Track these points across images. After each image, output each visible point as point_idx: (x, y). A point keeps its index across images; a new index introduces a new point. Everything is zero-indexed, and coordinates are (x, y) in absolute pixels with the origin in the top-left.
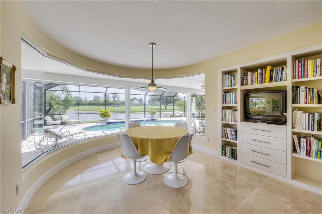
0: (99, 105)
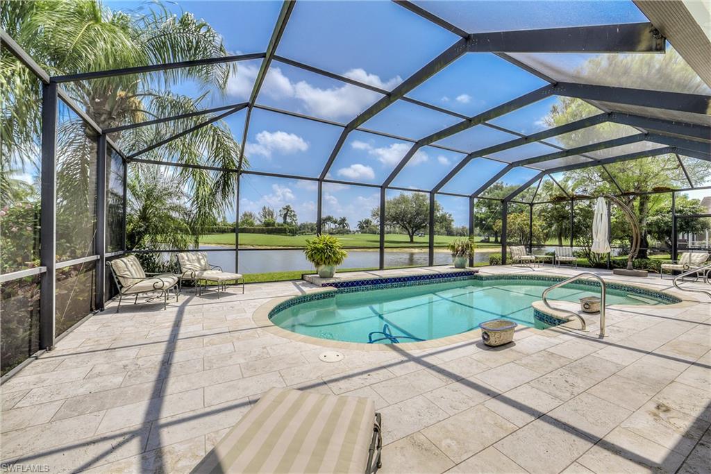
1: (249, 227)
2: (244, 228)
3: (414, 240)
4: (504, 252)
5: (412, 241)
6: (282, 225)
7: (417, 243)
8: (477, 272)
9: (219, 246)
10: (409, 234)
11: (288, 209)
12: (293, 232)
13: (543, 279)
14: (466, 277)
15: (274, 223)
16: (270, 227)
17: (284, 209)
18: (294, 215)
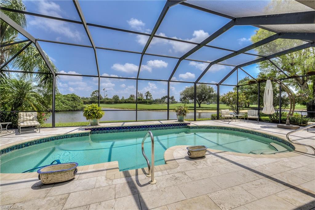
0: (133, 103)
1: (131, 101)
2: (130, 101)
3: (201, 106)
4: (218, 113)
5: (200, 107)
6: (145, 100)
7: (202, 107)
8: (189, 124)
9: (116, 109)
10: (198, 103)
11: (148, 93)
12: (151, 103)
13: (227, 129)
14: (181, 127)
15: (142, 99)
16: (140, 101)
17: (147, 93)
18: (151, 96)
